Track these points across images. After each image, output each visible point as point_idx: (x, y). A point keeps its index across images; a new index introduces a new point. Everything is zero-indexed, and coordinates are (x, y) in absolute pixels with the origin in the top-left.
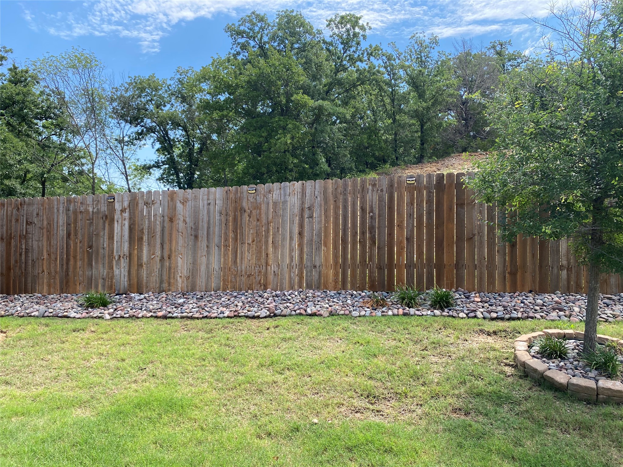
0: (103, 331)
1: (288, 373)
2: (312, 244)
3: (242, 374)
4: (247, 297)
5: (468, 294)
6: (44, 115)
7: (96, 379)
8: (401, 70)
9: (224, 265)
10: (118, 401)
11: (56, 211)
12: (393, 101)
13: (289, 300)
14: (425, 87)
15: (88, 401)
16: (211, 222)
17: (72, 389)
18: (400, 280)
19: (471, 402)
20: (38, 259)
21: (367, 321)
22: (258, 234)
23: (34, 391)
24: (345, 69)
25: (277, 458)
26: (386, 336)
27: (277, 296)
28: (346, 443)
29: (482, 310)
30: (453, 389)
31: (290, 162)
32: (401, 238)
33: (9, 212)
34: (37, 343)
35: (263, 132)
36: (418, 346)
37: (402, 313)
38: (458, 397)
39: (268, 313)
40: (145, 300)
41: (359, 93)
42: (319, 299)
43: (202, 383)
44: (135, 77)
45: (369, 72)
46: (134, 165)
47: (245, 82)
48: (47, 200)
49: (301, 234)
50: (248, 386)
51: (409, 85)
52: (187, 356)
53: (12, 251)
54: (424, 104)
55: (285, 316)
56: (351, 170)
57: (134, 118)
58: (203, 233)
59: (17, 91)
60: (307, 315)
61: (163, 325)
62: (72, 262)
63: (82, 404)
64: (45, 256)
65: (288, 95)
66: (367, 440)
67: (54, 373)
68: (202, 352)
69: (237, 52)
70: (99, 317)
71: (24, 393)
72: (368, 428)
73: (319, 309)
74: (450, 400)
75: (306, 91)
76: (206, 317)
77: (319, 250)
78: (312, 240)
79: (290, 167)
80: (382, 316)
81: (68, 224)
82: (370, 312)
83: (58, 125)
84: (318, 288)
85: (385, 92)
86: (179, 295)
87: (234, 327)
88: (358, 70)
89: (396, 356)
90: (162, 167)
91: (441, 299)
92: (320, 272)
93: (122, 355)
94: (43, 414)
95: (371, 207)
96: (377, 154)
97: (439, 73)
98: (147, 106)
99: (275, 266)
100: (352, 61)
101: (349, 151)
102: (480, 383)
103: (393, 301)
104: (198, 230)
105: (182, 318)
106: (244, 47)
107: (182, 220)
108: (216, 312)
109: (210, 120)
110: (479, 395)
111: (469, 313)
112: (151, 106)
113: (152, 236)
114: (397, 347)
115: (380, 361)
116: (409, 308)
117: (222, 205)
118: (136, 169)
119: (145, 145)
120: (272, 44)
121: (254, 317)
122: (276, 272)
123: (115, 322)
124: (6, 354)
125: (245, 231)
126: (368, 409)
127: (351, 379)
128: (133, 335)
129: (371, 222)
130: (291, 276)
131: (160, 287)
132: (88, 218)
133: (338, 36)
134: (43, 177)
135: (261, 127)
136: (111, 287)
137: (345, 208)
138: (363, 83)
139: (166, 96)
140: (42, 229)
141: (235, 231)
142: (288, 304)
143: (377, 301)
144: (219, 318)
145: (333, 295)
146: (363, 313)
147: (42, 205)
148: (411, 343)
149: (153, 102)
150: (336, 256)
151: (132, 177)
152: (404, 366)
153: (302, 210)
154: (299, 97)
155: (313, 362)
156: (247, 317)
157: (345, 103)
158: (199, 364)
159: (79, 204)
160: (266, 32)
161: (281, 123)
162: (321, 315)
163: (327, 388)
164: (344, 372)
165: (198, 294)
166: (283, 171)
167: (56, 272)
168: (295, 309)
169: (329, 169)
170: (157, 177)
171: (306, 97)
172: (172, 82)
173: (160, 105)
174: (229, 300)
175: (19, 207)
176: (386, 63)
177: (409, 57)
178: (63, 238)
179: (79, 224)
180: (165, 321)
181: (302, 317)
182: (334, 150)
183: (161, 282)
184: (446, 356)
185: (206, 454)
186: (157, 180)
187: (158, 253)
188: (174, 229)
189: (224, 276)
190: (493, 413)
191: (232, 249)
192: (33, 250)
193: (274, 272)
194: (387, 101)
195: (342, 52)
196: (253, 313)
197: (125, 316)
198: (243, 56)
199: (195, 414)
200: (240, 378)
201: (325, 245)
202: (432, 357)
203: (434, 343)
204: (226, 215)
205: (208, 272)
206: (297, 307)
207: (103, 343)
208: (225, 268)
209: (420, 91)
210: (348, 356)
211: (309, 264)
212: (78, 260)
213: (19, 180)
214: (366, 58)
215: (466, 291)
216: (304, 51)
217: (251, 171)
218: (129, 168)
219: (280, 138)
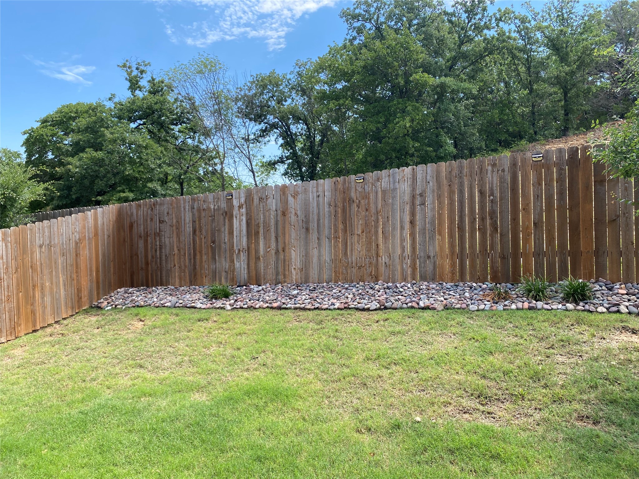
0: (223, 321)
1: (394, 368)
2: (425, 233)
3: (348, 367)
4: (358, 289)
5: (612, 285)
6: (178, 121)
7: (213, 366)
8: (537, 33)
9: (334, 256)
10: (230, 387)
11: (182, 209)
12: (529, 69)
13: (401, 292)
14: (569, 49)
15: (205, 387)
16: (321, 214)
17: (193, 374)
18: (527, 270)
19: (602, 410)
20: (170, 254)
21: (486, 316)
22: (367, 225)
23: (163, 375)
24: (470, 40)
25: (374, 454)
26: (506, 332)
27: (388, 288)
28: (448, 445)
29: (627, 304)
30: (581, 394)
31: (411, 146)
32: (527, 223)
33: (145, 213)
34: (168, 331)
35: (381, 118)
36: (544, 344)
37: (527, 307)
38: (587, 402)
39: (378, 305)
40: (262, 292)
41: (487, 64)
42: (434, 291)
43: (309, 374)
44: (257, 75)
45: (498, 39)
46: (261, 162)
47: (361, 67)
48: (175, 200)
49: (412, 222)
50: (353, 378)
51: (548, 48)
52: (296, 346)
53: (149, 248)
54: (567, 69)
55: (395, 309)
56: (480, 149)
57: (258, 115)
58: (313, 225)
59: (156, 100)
60: (419, 308)
61: (278, 316)
62: (198, 257)
63: (200, 389)
64: (176, 251)
65: (407, 75)
66: (471, 444)
67: (179, 359)
68: (310, 343)
69: (353, 37)
70: (222, 308)
71: (153, 376)
72: (475, 431)
73: (433, 302)
74: (576, 406)
75: (427, 69)
76: (318, 308)
77: (433, 239)
78: (425, 229)
79: (410, 152)
80: (504, 310)
81: (194, 222)
82: (490, 306)
83: (192, 129)
84: (433, 280)
85: (519, 60)
86: (294, 287)
87: (343, 319)
88: (485, 39)
89: (515, 354)
90: (286, 162)
91: (575, 291)
92: (435, 263)
93: (237, 344)
94: (167, 396)
95: (491, 190)
96: (511, 130)
97: (586, 29)
98: (270, 103)
99: (386, 257)
100: (478, 29)
101: (478, 129)
102: (616, 389)
103: (518, 293)
104: (309, 222)
105: (296, 309)
106: (360, 31)
107: (294, 213)
108: (327, 303)
109: (327, 110)
110: (613, 402)
111: (610, 307)
112: (273, 103)
113: (267, 230)
114: (517, 344)
115: (496, 360)
116: (537, 301)
117: (330, 197)
118: (262, 166)
119: (269, 141)
120: (389, 23)
121: (364, 310)
122: (387, 264)
123: (235, 312)
124: (142, 341)
125: (354, 221)
126: (478, 410)
127: (461, 377)
128: (250, 325)
129: (492, 206)
130: (403, 267)
131: (276, 279)
132: (210, 215)
133: (461, 4)
134: (180, 178)
135: (379, 112)
136: (233, 280)
137: (461, 192)
138: (491, 53)
139: (286, 91)
140: (172, 227)
141: (344, 222)
142: (400, 297)
143: (499, 294)
144: (330, 309)
145: (450, 287)
146: (482, 307)
147: (171, 205)
148: (535, 340)
149: (275, 98)
150: (452, 245)
151: (259, 173)
152: (523, 364)
153: (413, 197)
154: (419, 76)
155: (421, 359)
156: (357, 309)
157: (472, 78)
158: (308, 355)
159: (202, 202)
160: (382, 12)
161: (400, 105)
162: (434, 309)
163: (435, 386)
164: (455, 370)
165: (310, 285)
166: (403, 157)
167: (185, 266)
168: (407, 302)
169: (455, 151)
170: (282, 172)
171: (426, 75)
172: (292, 76)
173: (282, 100)
174: (340, 291)
175: (152, 207)
176: (519, 26)
177: (547, 16)
178: (190, 234)
179: (203, 221)
180: (280, 312)
181: (413, 310)
182: (460, 130)
183: (277, 274)
184: (576, 355)
185: (304, 444)
186: (283, 174)
187: (273, 245)
188: (287, 222)
189: (335, 268)
190: (630, 424)
191: (342, 241)
192: (165, 246)
193: (385, 263)
194: (522, 69)
195: (467, 21)
196: (363, 305)
197: (244, 306)
198: (360, 40)
199: (299, 404)
200: (346, 371)
201: (440, 234)
202: (559, 356)
203: (563, 341)
204: (335, 206)
205: (320, 264)
206: (408, 300)
207: (223, 332)
208: (336, 260)
209: (561, 54)
210: (460, 352)
211: (422, 254)
212: (203, 255)
213: (159, 182)
214: (494, 25)
215: (609, 282)
216: (424, 27)
217: (369, 159)
218: (256, 166)
219: (399, 122)
